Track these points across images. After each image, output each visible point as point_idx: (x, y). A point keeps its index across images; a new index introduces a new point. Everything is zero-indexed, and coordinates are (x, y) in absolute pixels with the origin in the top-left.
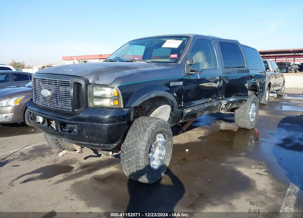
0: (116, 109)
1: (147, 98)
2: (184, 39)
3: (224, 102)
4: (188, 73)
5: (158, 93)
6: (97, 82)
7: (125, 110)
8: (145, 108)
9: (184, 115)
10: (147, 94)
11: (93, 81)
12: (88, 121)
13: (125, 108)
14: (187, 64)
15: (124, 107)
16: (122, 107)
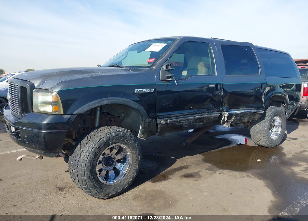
0: (54, 116)
1: (97, 105)
2: (170, 42)
3: (226, 115)
4: (164, 80)
5: (114, 100)
6: (42, 87)
7: (66, 116)
8: (119, 116)
9: (159, 126)
10: (97, 100)
11: (37, 86)
12: (27, 126)
13: (66, 115)
14: (163, 68)
15: (64, 114)
16: (62, 113)
